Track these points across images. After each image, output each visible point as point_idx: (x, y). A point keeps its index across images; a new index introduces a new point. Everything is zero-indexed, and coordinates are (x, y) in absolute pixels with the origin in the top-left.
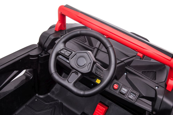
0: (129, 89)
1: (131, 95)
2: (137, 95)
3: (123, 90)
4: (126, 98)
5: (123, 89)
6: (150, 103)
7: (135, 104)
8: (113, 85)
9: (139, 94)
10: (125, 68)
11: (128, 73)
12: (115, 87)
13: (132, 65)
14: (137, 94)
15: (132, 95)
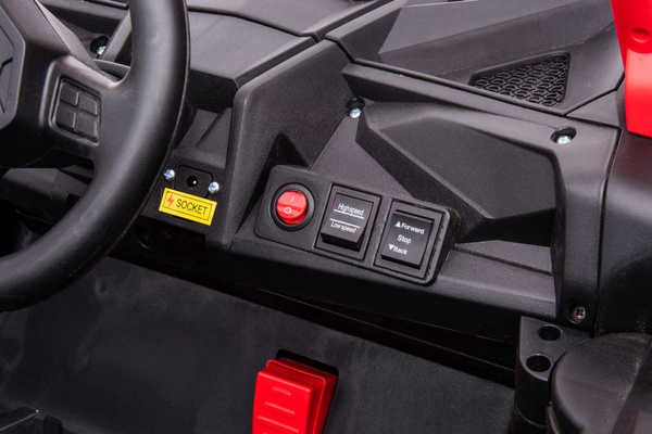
0: (376, 200)
1: (401, 238)
2: (441, 226)
3: (340, 217)
4: (369, 263)
5: (343, 209)
6: (540, 257)
7: (437, 288)
8: (274, 203)
9: (448, 216)
10: (347, 77)
11: (368, 102)
12: (287, 211)
13: (390, 45)
14: (437, 217)
15: (408, 234)
